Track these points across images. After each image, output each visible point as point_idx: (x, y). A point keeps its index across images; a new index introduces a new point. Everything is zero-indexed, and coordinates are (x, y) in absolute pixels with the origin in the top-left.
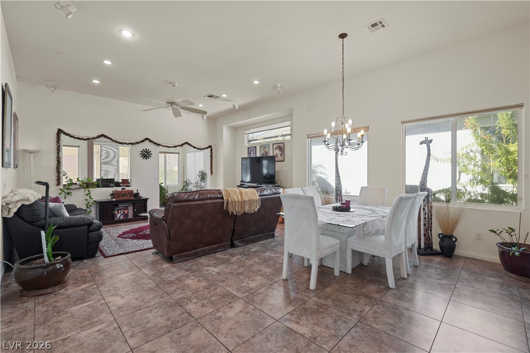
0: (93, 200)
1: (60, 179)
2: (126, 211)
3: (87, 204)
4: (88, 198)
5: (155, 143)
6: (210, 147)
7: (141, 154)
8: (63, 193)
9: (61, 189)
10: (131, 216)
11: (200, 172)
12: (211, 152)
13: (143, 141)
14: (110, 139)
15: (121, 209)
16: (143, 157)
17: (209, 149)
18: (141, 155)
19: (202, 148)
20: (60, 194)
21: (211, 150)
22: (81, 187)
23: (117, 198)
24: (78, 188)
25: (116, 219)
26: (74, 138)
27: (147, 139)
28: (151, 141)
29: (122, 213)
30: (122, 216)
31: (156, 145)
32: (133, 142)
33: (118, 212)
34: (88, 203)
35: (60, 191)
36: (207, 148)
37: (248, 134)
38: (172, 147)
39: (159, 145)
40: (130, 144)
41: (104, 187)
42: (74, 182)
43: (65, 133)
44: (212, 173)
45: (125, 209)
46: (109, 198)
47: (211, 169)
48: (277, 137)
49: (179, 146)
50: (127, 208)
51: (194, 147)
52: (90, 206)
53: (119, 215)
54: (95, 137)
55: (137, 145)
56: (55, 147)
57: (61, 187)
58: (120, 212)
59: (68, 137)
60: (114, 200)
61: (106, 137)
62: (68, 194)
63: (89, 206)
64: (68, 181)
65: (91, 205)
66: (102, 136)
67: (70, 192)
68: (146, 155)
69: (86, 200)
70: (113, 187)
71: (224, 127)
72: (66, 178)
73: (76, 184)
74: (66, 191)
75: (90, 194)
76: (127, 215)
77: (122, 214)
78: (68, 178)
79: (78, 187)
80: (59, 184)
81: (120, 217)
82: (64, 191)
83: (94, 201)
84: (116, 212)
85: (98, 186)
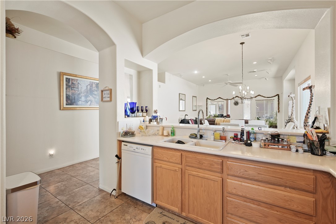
13: (235, 98)
14: (222, 99)
17: (277, 96)
18: (234, 104)
19: (270, 97)
21: (279, 97)
26: (211, 100)
27: (237, 96)
32: (230, 99)
36: (276, 95)
43: (209, 99)
47: (278, 109)
49: (254, 97)
51: (265, 97)
55: (232, 100)
56: (206, 103)
61: (220, 98)
68: (236, 104)
71: (284, 81)
80: (207, 116)
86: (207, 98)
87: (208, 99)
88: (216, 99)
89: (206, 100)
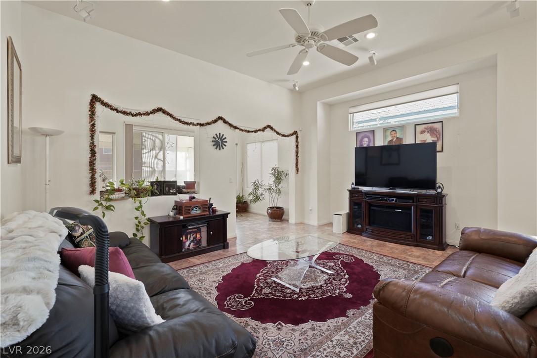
0: (147, 217)
1: (95, 182)
2: (198, 236)
3: (137, 225)
4: (138, 214)
5: (230, 125)
6: (295, 133)
7: (213, 141)
8: (100, 207)
9: (97, 201)
10: (204, 243)
11: (273, 169)
12: (297, 141)
13: (215, 121)
14: (171, 115)
15: (191, 232)
16: (215, 147)
18: (214, 143)
19: (286, 134)
20: (96, 209)
21: (297, 137)
22: (128, 195)
23: (185, 214)
24: (122, 199)
25: (183, 250)
26: (118, 111)
27: (220, 118)
28: (225, 122)
29: (192, 238)
30: (192, 243)
31: (232, 129)
32: (202, 123)
33: (186, 238)
34: (139, 222)
35: (96, 205)
37: (353, 113)
38: (252, 132)
39: (236, 128)
40: (198, 124)
41: (160, 194)
42: (116, 187)
43: (103, 103)
44: (297, 170)
45: (196, 233)
46: (172, 214)
47: (297, 166)
48: (375, 120)
49: (259, 130)
50: (199, 230)
51: (278, 133)
52: (142, 227)
53: (188, 244)
54: (149, 111)
55: (208, 126)
56: (88, 127)
57: (97, 196)
58: (189, 237)
59: (108, 109)
60: (182, 217)
61: (164, 112)
62: (108, 208)
63: (140, 228)
64: (107, 186)
65: (144, 225)
66: (160, 110)
67: (111, 206)
68: (219, 142)
69: (137, 218)
70: (175, 194)
71: (318, 102)
72: (104, 180)
73: (119, 190)
74: (104, 203)
75: (141, 207)
76: (198, 242)
77: (192, 241)
78: (107, 181)
79: (123, 195)
80: (93, 192)
81: (189, 246)
82: (101, 204)
83: (149, 219)
84: (184, 238)
85: (153, 194)
86: (95, 99)
87: (99, 107)
88: (147, 114)
89: (88, 107)
